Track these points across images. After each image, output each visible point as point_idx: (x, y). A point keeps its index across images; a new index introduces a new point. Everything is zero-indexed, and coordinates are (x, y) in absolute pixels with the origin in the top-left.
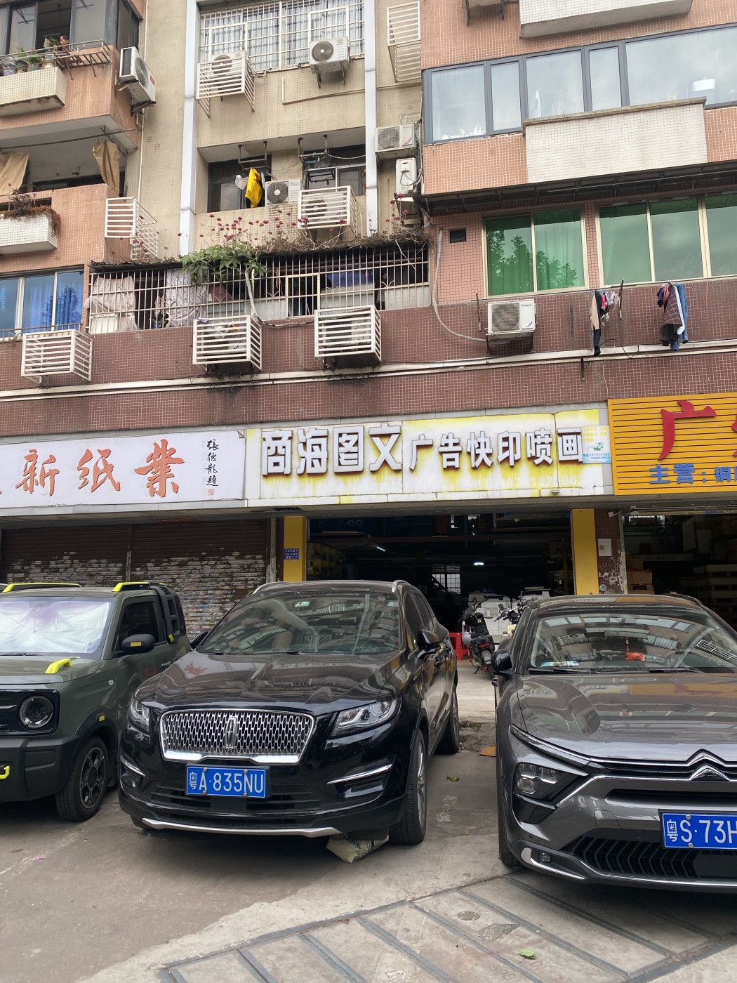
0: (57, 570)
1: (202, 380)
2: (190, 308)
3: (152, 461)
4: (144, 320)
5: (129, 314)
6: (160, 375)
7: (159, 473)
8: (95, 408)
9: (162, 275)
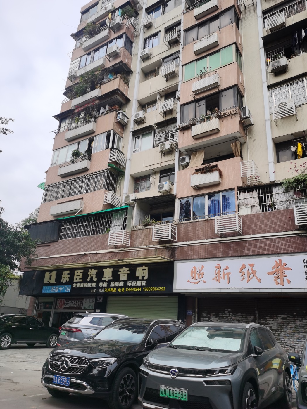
0: (223, 318)
1: (297, 232)
2: (286, 201)
3: (275, 269)
4: (264, 208)
5: (257, 206)
6: (275, 231)
7: (279, 274)
8: (245, 245)
9: (270, 189)
